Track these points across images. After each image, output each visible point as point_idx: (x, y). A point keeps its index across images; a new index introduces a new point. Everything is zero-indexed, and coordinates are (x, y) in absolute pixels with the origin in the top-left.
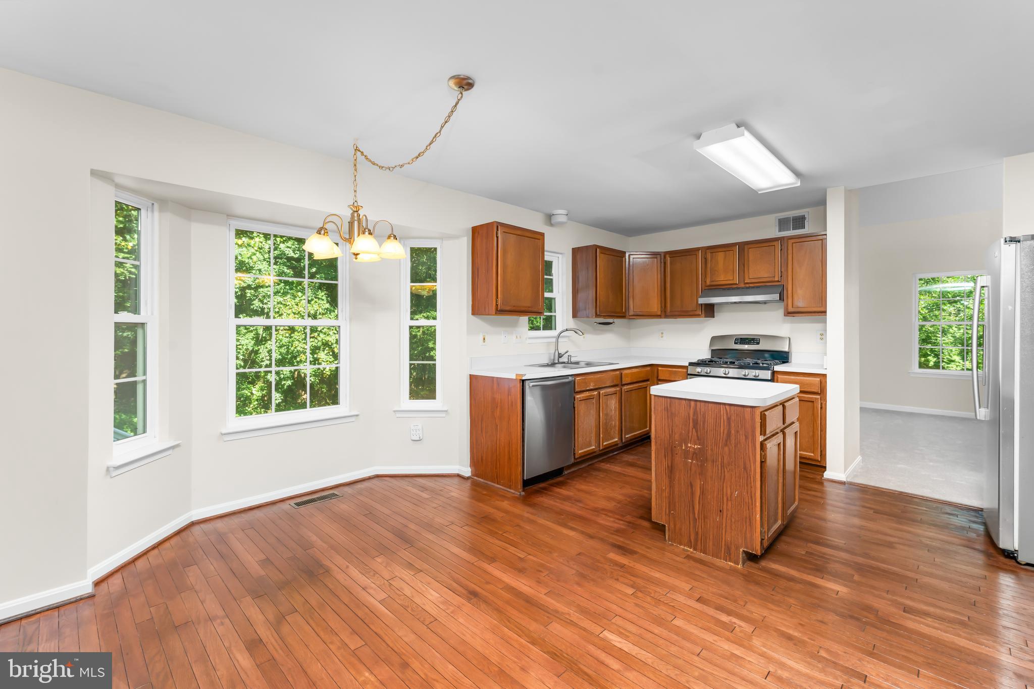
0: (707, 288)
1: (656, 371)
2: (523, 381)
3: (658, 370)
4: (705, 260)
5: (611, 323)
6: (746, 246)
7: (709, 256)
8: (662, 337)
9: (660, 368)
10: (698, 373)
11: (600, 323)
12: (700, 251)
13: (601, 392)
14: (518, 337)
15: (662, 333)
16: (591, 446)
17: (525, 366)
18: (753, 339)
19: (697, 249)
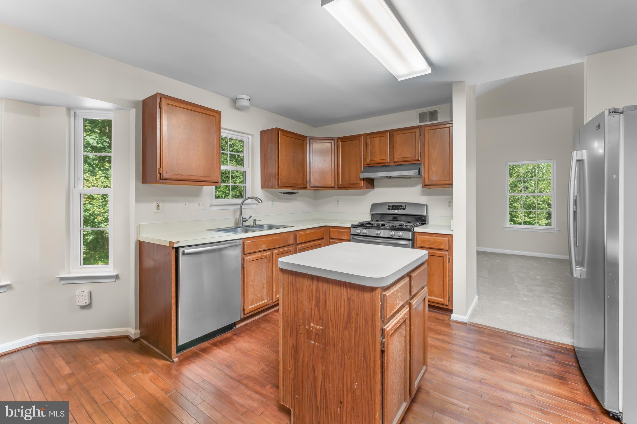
0: (367, 166)
2: (177, 249)
3: (330, 230)
4: (366, 144)
5: (295, 193)
6: (395, 133)
7: (369, 141)
8: (338, 204)
9: (331, 229)
10: (358, 233)
11: (284, 193)
12: (362, 137)
13: (274, 252)
14: (201, 204)
15: (338, 201)
16: (263, 300)
17: (206, 230)
18: (401, 206)
19: (360, 136)
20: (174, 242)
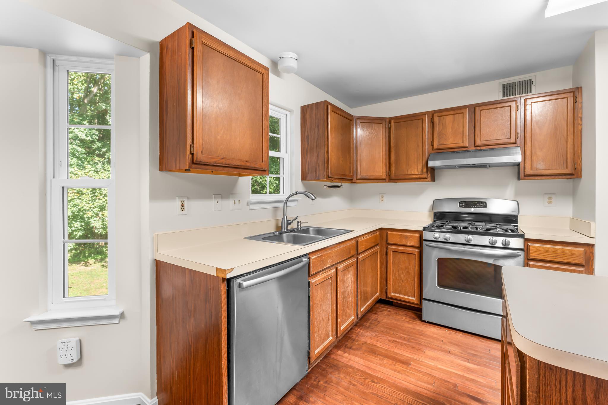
0: (433, 152)
1: (385, 235)
2: (229, 281)
3: (387, 234)
4: (432, 123)
5: (340, 187)
6: (477, 108)
7: (436, 120)
8: (382, 200)
9: (389, 232)
10: (436, 239)
11: (329, 187)
12: (427, 115)
13: (339, 268)
14: (237, 202)
15: (382, 197)
16: (328, 338)
17: (245, 238)
18: (479, 203)
19: (424, 114)
20: (225, 270)
